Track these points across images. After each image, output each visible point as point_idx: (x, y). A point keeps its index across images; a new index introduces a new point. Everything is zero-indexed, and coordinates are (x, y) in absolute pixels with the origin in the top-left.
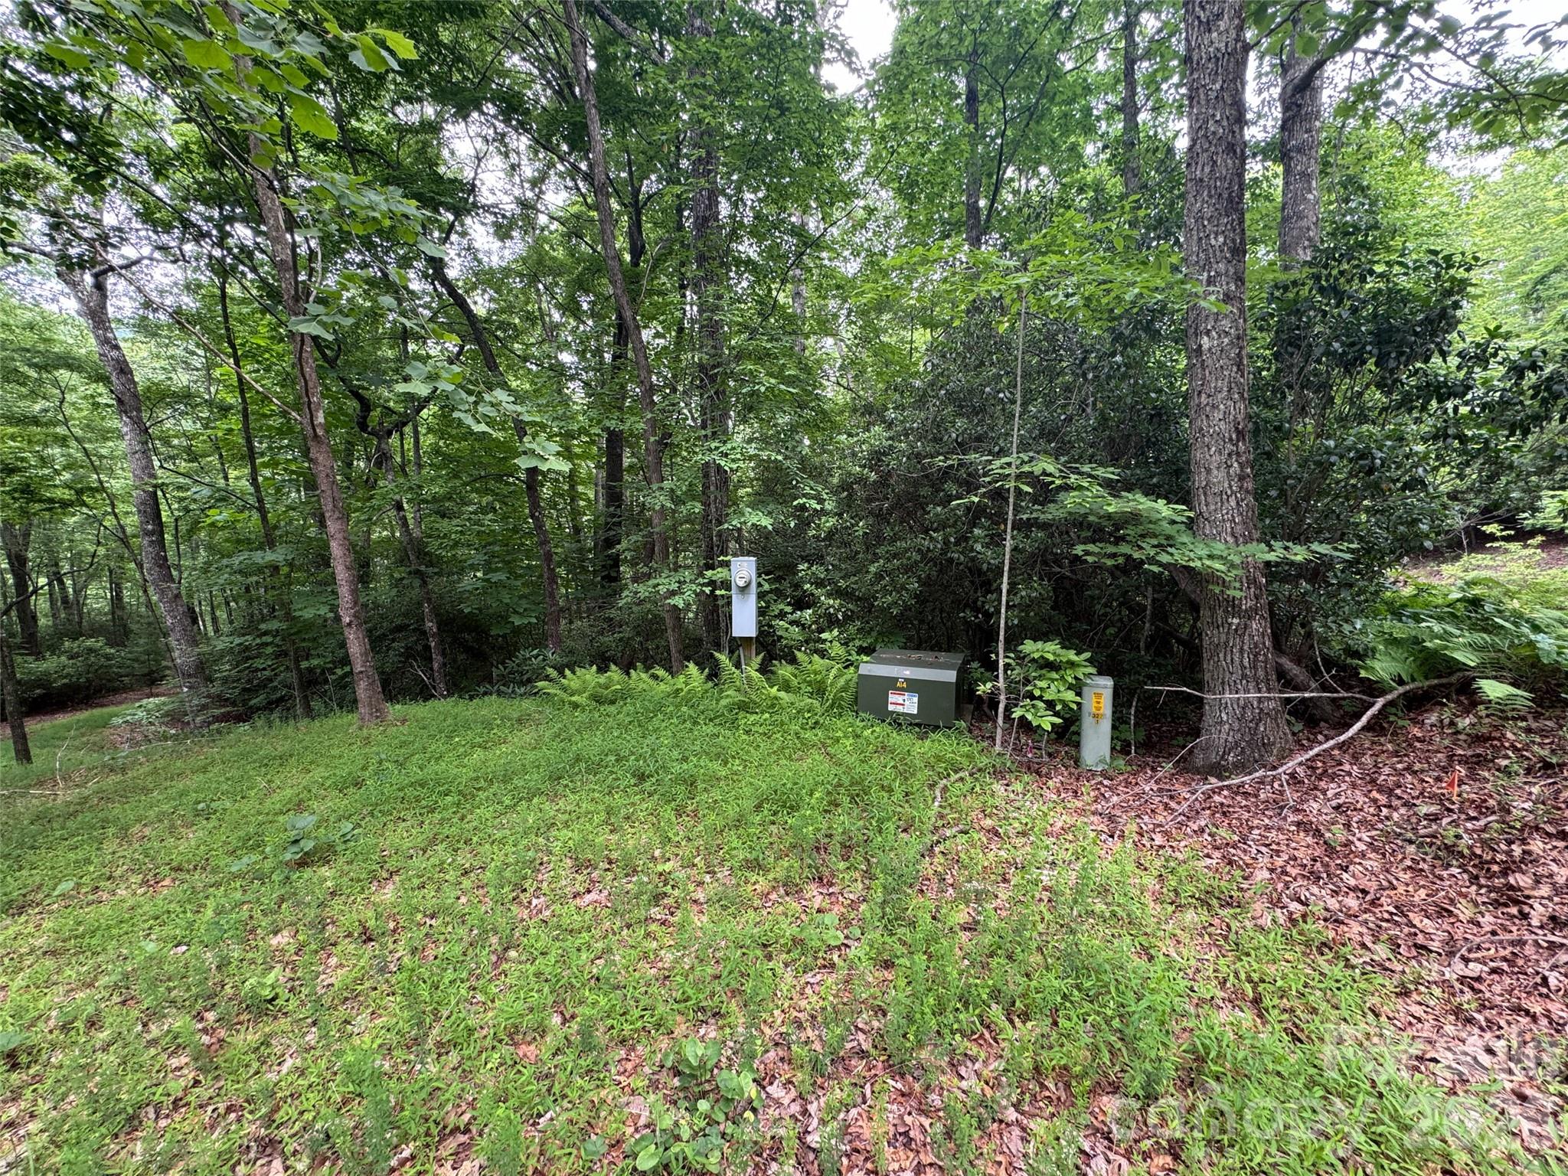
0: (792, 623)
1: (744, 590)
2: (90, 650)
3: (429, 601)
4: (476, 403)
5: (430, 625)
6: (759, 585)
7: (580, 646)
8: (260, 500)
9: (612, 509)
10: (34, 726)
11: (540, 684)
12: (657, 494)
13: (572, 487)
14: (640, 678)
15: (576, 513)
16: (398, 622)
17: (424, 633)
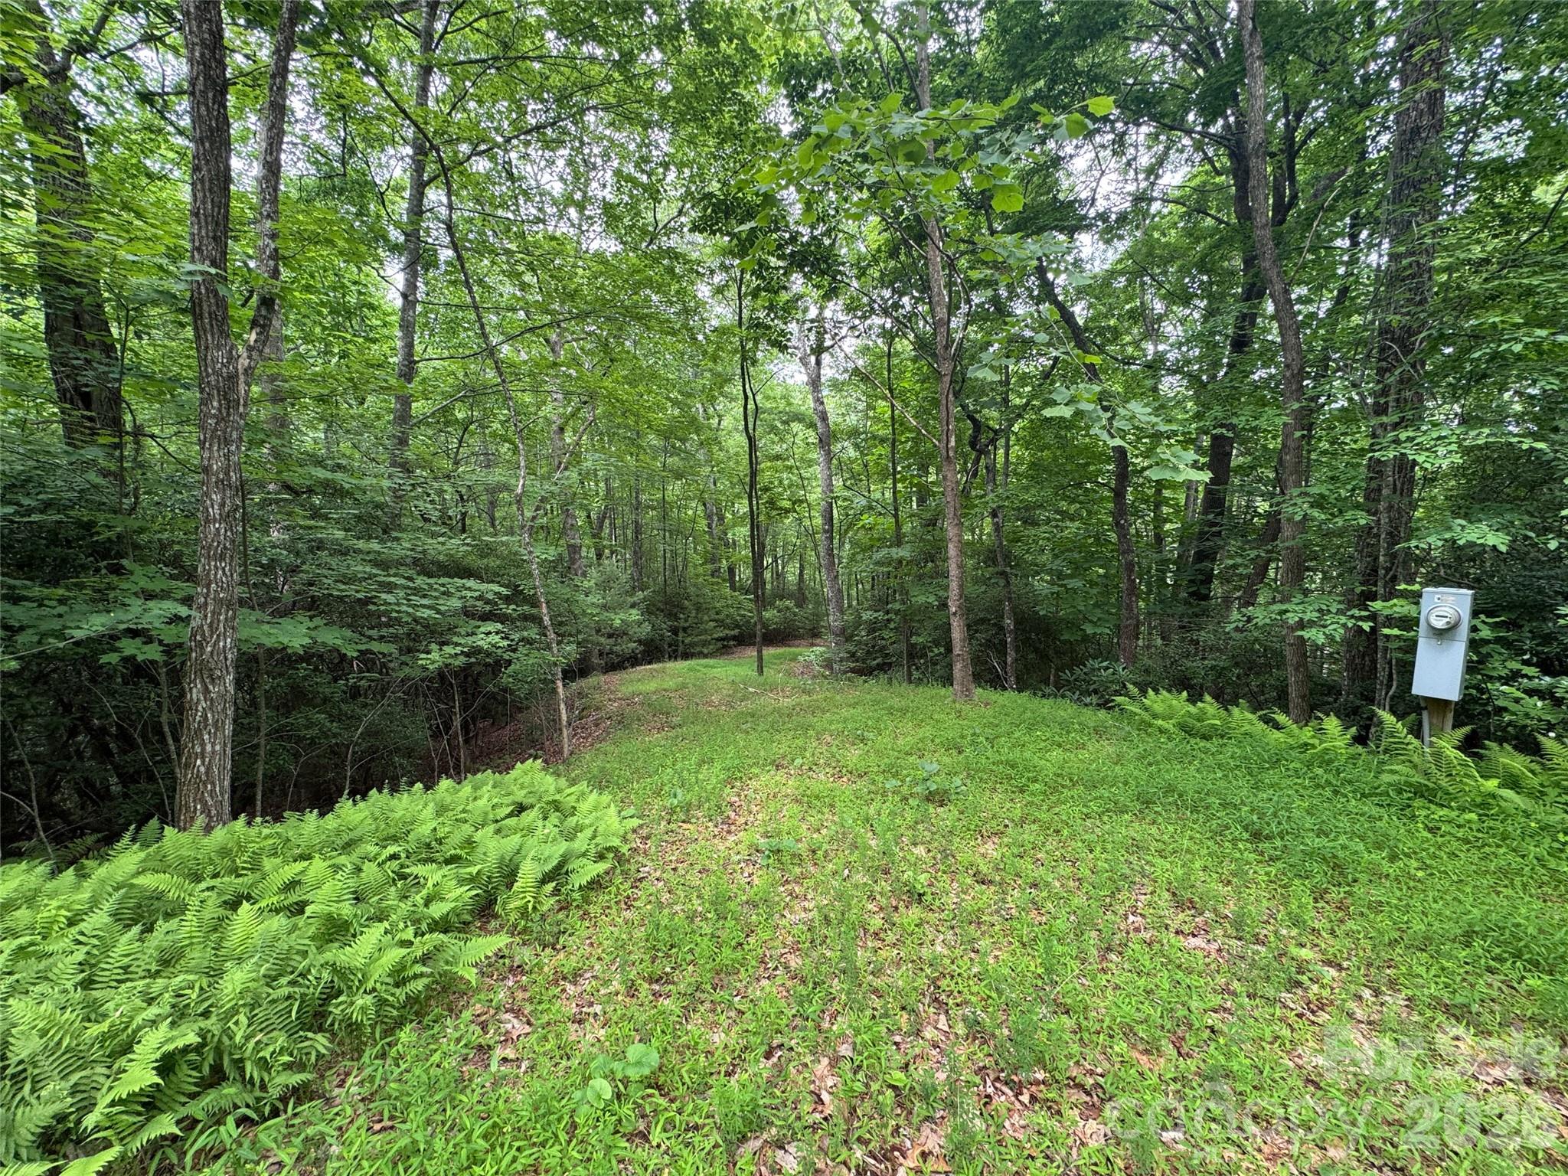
0: (1530, 692)
1: (1443, 634)
2: (788, 608)
3: (1010, 600)
4: (1111, 419)
5: (1008, 622)
6: (1474, 629)
7: (1156, 664)
8: (896, 509)
9: (1211, 516)
10: (769, 652)
11: (1119, 699)
12: (1299, 501)
13: (1159, 492)
14: (1243, 717)
15: (1160, 520)
16: (982, 615)
17: (1002, 628)
